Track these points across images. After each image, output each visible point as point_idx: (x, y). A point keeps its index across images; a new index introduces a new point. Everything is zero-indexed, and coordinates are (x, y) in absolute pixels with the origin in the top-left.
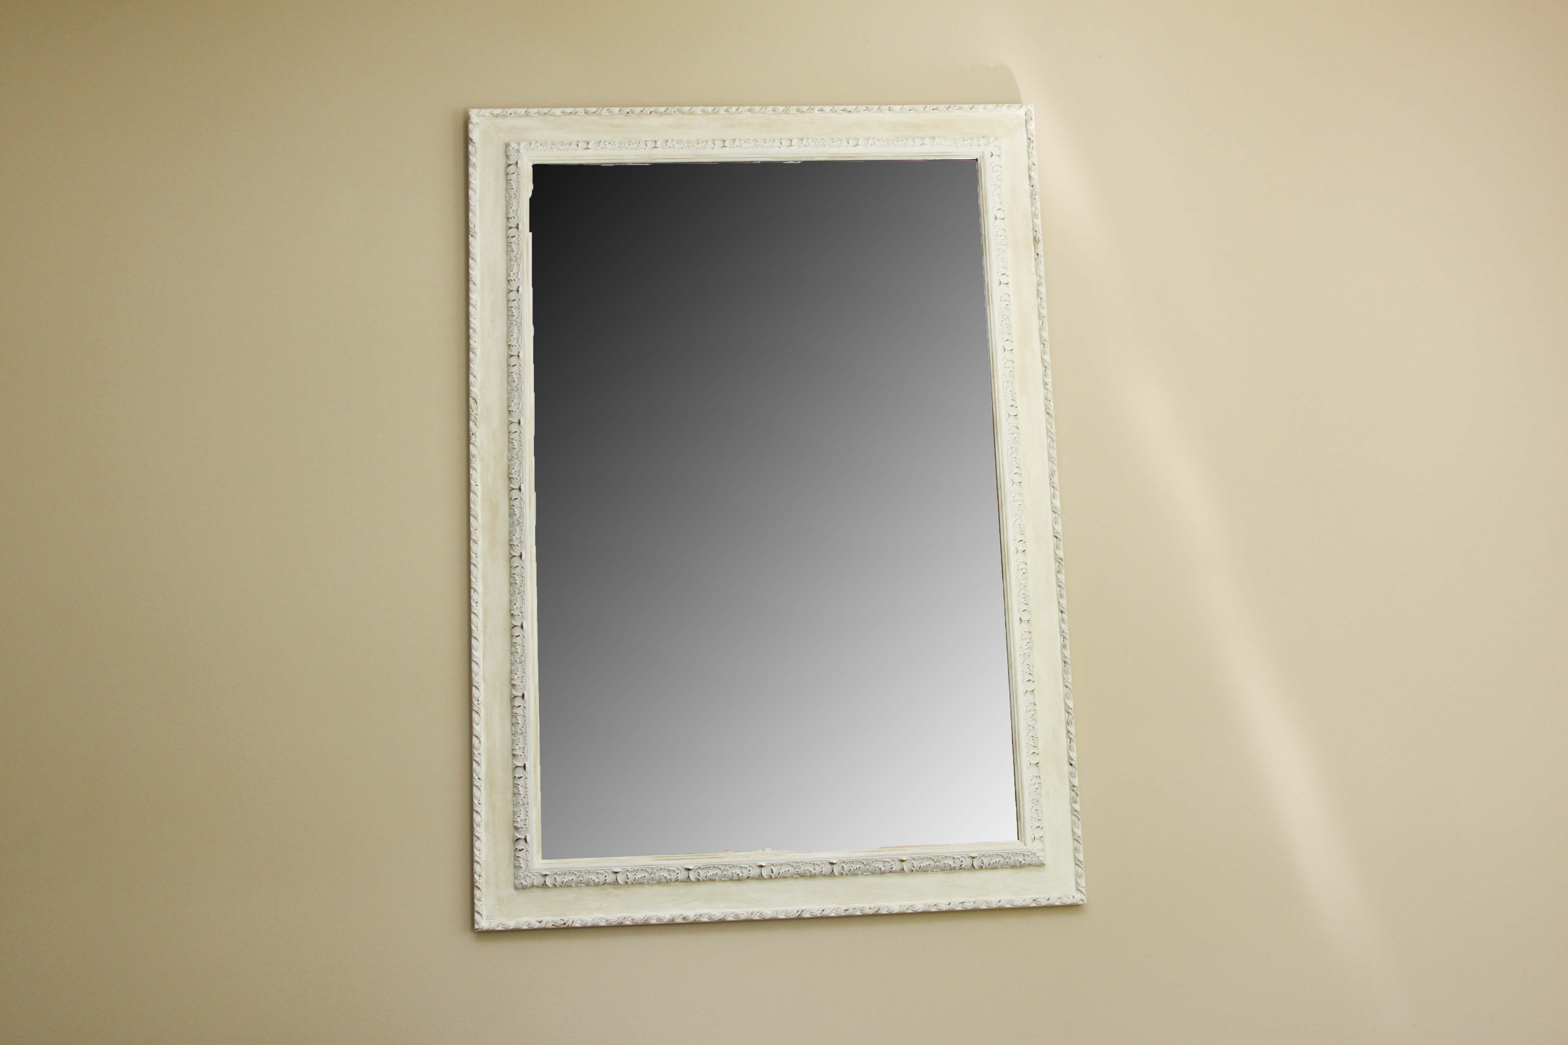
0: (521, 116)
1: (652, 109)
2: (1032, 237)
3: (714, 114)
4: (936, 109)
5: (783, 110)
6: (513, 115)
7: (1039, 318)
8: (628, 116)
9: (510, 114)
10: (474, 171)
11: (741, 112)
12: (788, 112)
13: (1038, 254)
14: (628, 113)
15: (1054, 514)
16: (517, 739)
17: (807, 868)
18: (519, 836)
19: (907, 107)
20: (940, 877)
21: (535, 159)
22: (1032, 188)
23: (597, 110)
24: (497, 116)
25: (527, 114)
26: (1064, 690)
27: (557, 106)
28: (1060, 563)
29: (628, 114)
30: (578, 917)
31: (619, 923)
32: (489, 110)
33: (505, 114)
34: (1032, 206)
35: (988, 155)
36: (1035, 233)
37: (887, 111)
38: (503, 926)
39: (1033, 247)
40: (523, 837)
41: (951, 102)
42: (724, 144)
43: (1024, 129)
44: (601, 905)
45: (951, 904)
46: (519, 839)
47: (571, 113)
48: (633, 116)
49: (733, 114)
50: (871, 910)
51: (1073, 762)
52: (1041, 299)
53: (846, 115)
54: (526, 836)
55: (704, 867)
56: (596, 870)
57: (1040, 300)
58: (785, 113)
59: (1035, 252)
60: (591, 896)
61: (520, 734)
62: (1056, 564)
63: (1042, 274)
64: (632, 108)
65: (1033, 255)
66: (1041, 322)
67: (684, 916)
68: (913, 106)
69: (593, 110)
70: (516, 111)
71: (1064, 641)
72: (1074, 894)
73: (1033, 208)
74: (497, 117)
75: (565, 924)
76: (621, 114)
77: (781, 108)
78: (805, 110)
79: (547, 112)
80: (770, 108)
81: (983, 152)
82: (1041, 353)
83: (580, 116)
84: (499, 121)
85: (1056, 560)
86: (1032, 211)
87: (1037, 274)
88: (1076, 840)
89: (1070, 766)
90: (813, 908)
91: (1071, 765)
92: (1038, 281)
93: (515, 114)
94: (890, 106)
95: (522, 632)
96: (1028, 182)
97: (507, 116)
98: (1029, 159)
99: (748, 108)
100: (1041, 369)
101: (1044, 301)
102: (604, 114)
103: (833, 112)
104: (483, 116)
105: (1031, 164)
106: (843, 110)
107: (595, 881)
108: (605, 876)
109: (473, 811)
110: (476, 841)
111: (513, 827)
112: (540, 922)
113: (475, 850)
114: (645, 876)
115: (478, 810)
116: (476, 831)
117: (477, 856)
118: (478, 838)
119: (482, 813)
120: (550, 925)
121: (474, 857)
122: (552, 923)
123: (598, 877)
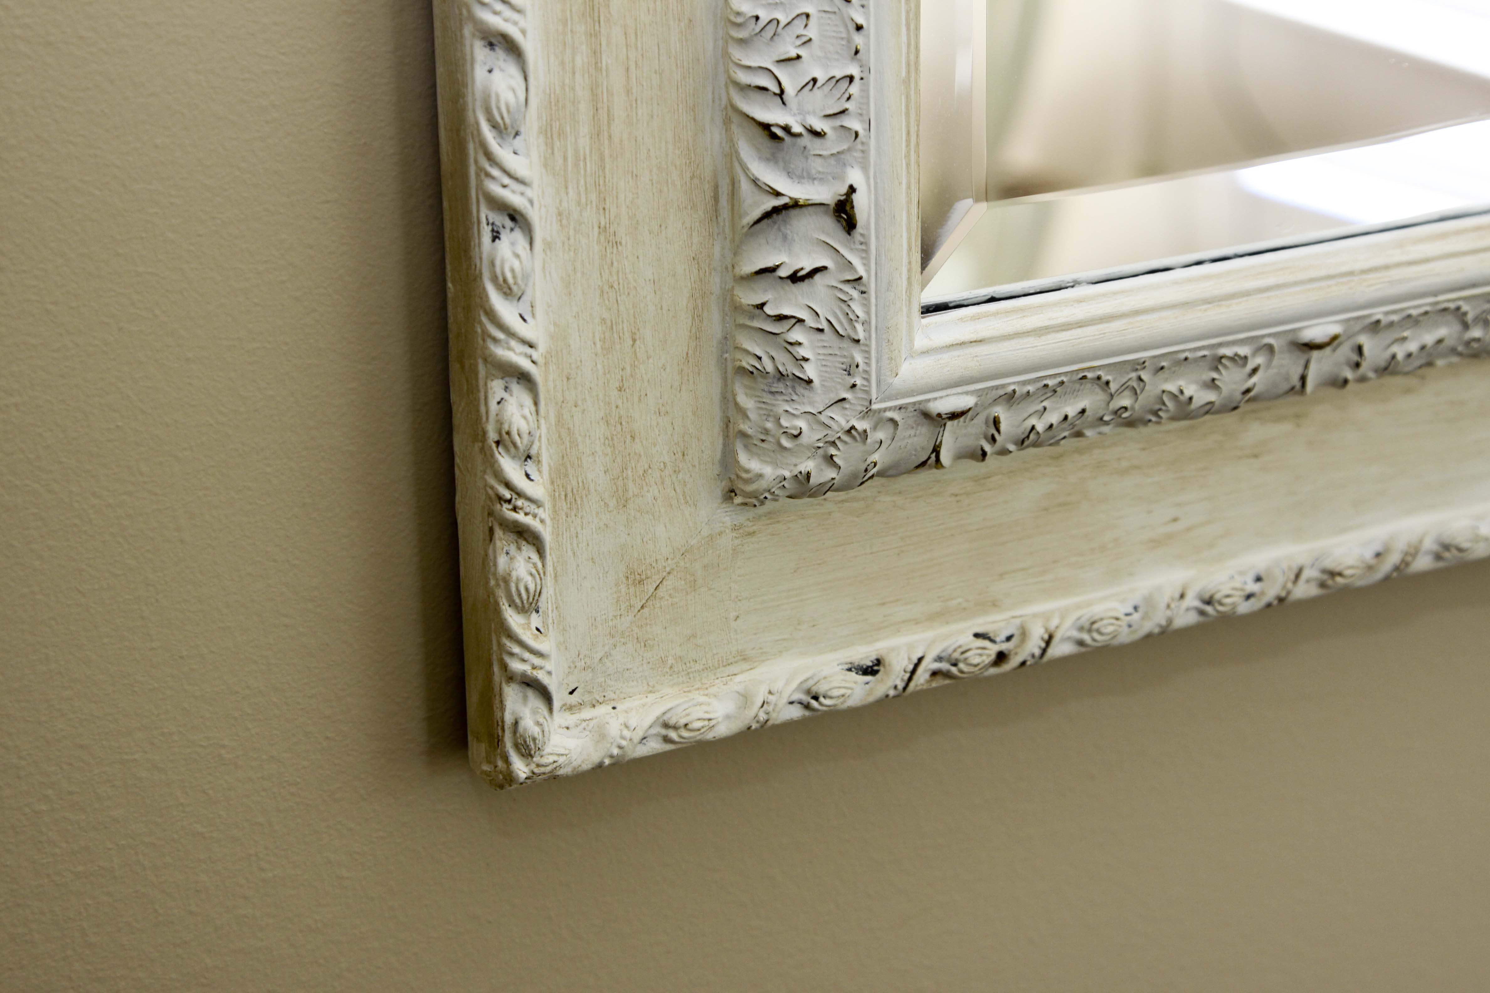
18: (792, 190)
44: (1175, 520)
46: (795, 205)
54: (852, 189)
75: (1001, 657)
107: (1196, 403)
108: (1255, 371)
109: (468, 31)
110: (496, 236)
111: (727, 122)
112: (870, 670)
113: (496, 300)
114: (1440, 341)
115: (513, 32)
116: (495, 172)
117: (510, 333)
118: (515, 216)
119: (529, 46)
120: (927, 676)
121: (486, 335)
122: (936, 666)
123: (1212, 384)
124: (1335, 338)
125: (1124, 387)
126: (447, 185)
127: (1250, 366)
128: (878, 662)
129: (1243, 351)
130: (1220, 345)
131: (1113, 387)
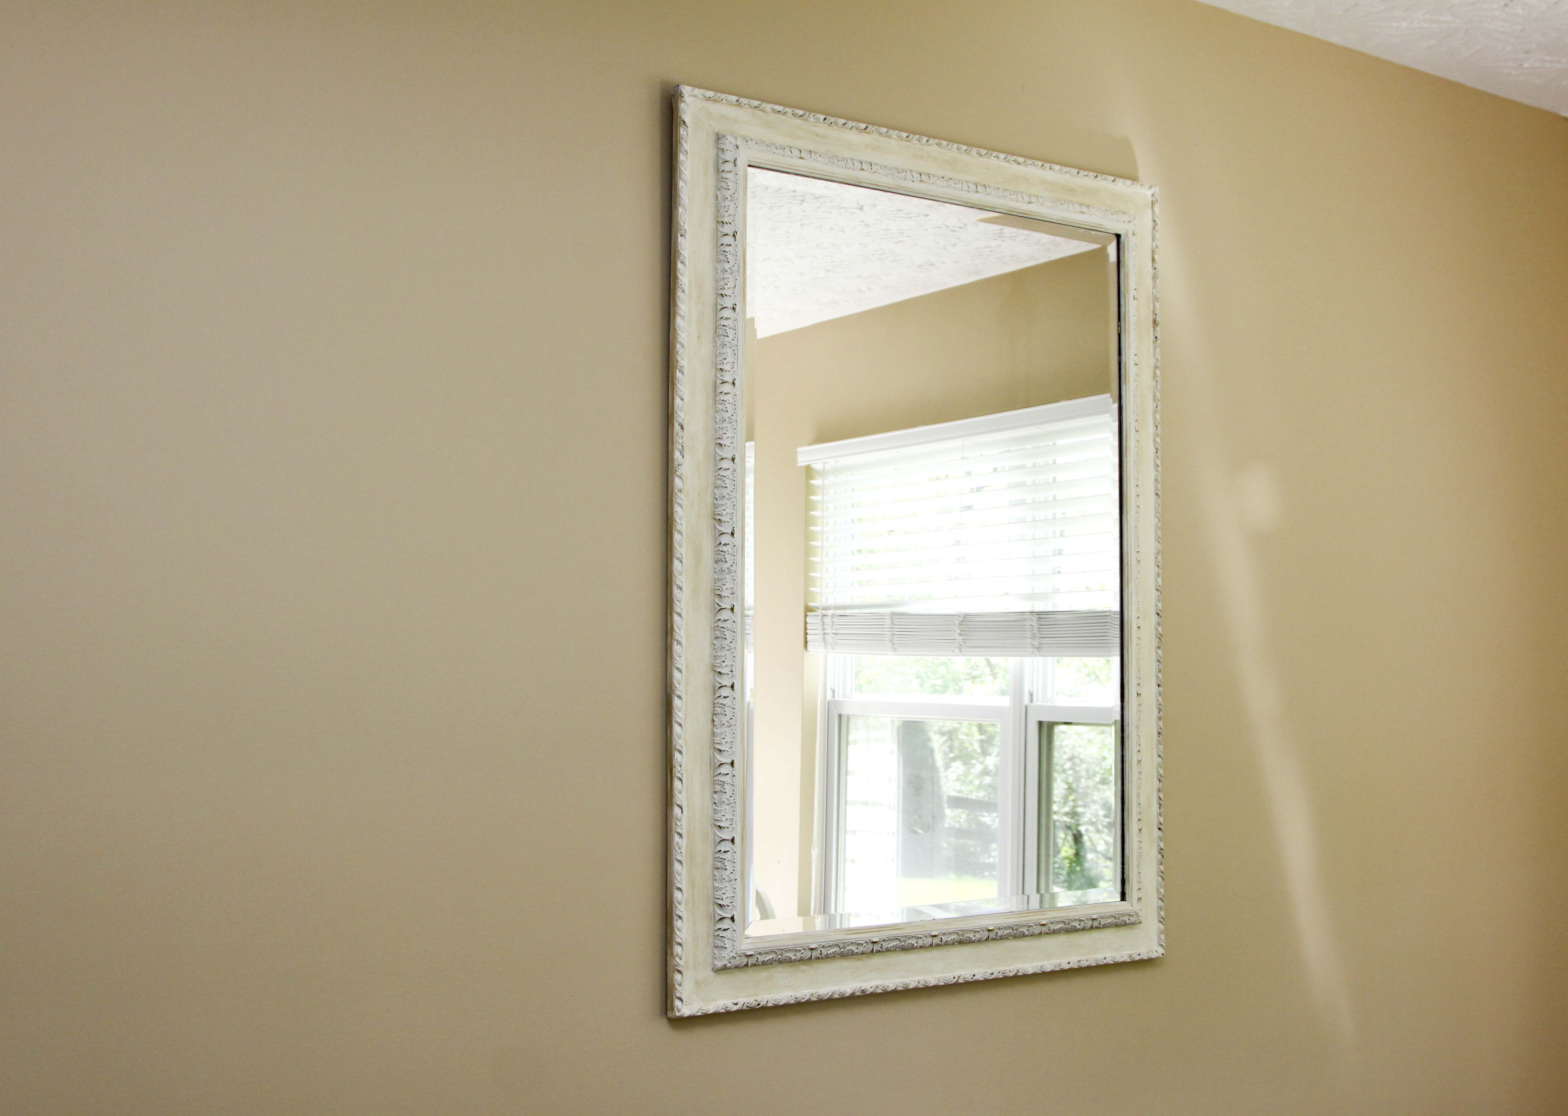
0: (732, 105)
1: (854, 124)
2: (1151, 320)
3: (907, 141)
4: (1087, 176)
5: (966, 150)
6: (724, 101)
7: (1154, 400)
9: (722, 100)
11: (931, 145)
12: (970, 153)
13: (1156, 338)
14: (832, 123)
15: (1157, 592)
16: (722, 809)
17: (968, 936)
18: (724, 915)
19: (1065, 169)
20: (1063, 938)
21: (753, 160)
22: (1154, 271)
23: (804, 114)
24: (709, 99)
25: (738, 104)
26: (1157, 759)
27: (769, 102)
28: (1160, 639)
29: (831, 125)
30: (770, 996)
31: (807, 1000)
32: (702, 91)
33: (718, 99)
34: (1153, 289)
35: (1130, 233)
36: (1155, 316)
37: (1048, 169)
38: (702, 1011)
39: (1152, 329)
40: (730, 916)
41: (1099, 172)
42: (921, 178)
43: (1150, 211)
44: (790, 983)
45: (1071, 963)
46: (724, 918)
47: (779, 112)
48: (835, 127)
49: (923, 145)
50: (1011, 973)
51: (1162, 827)
52: (1157, 382)
53: (1015, 166)
54: (734, 915)
55: (888, 939)
56: (795, 947)
57: (1155, 383)
58: (967, 153)
59: (1154, 335)
60: (781, 974)
61: (726, 804)
62: (1156, 639)
63: (1159, 357)
64: (836, 119)
65: (1152, 338)
66: (1155, 404)
67: (862, 989)
68: (1069, 169)
69: (801, 112)
70: (728, 98)
71: (1159, 713)
72: (1156, 949)
73: (1155, 291)
75: (759, 1004)
76: (825, 123)
77: (965, 148)
78: (983, 154)
79: (757, 106)
80: (955, 145)
81: (1127, 230)
82: (1154, 434)
83: (788, 117)
84: (709, 104)
85: (1156, 636)
86: (1153, 293)
87: (1154, 356)
88: (1161, 899)
89: (1158, 830)
90: (966, 973)
91: (1160, 829)
92: (1156, 363)
93: (726, 100)
94: (1052, 165)
95: (732, 693)
96: (1151, 264)
97: (718, 102)
98: (1153, 241)
99: (937, 141)
100: (1153, 450)
101: (1159, 384)
102: (810, 120)
103: (1006, 161)
104: (695, 96)
105: (1154, 247)
106: (1014, 161)
107: (792, 959)
108: (802, 953)
109: (674, 887)
110: (677, 921)
111: (713, 905)
112: (736, 1004)
113: (677, 931)
114: (836, 951)
115: (681, 887)
116: (677, 910)
117: (679, 937)
118: (680, 917)
119: (684, 890)
120: (746, 1007)
121: (675, 937)
122: (747, 1005)
123: (795, 955)
124: (816, 948)
125: (780, 954)
126: (669, 914)
127: (802, 952)
128: (737, 1003)
129: (800, 949)
130: (797, 947)
131: (778, 954)
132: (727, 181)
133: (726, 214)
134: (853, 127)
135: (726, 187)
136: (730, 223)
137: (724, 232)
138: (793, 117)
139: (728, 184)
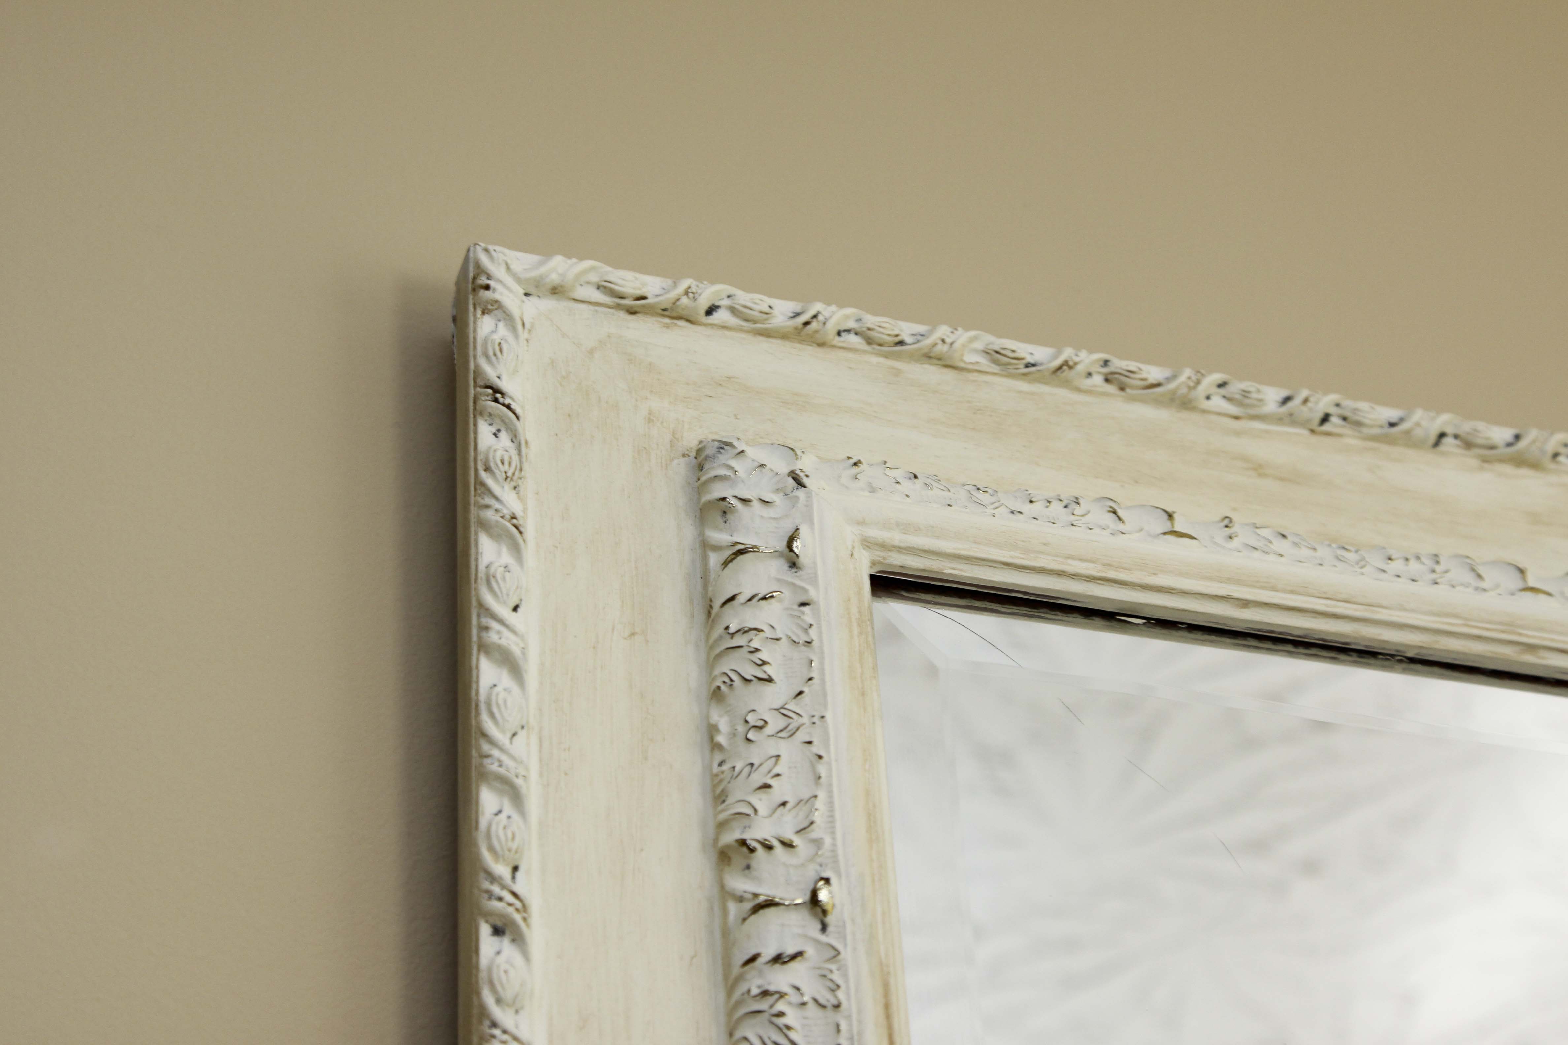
0: (767, 334)
6: (721, 316)
8: (1328, 434)
9: (710, 312)
10: (506, 557)
14: (1325, 419)
23: (1169, 380)
24: (635, 303)
25: (803, 329)
29: (1326, 427)
48: (1347, 437)
64: (1348, 400)
74: (632, 312)
76: (1289, 419)
83: (1079, 390)
84: (636, 326)
93: (733, 310)
102: (1206, 404)
104: (556, 291)
132: (755, 644)
133: (762, 803)
134: (1442, 435)
135: (750, 671)
136: (788, 845)
137: (756, 895)
138: (1111, 388)
139: (764, 655)
